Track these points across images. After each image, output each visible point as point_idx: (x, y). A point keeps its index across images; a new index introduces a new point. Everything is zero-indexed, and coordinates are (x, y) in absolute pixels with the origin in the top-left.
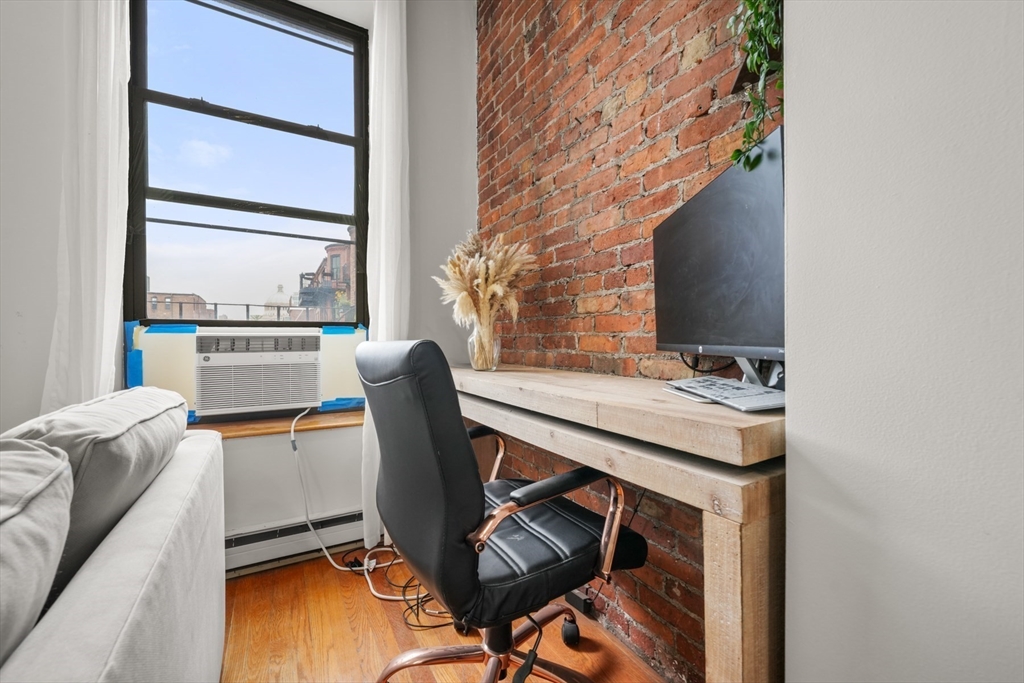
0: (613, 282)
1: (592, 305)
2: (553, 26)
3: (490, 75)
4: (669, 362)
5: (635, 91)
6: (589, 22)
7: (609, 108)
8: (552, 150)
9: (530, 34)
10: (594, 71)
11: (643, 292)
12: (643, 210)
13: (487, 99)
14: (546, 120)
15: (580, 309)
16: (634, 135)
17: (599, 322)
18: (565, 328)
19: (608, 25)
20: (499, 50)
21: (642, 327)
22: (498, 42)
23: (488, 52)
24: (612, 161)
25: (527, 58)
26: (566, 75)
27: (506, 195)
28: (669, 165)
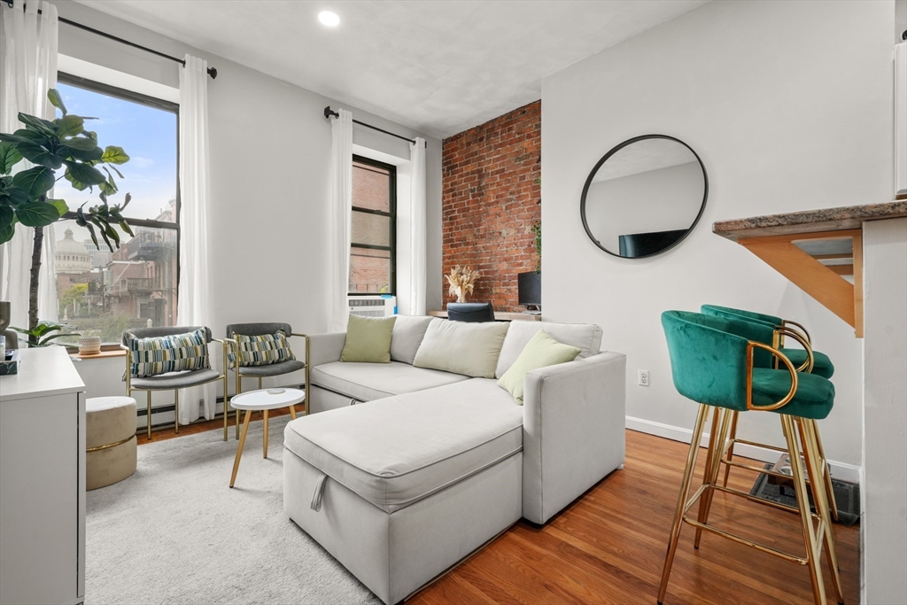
0: (505, 284)
1: (498, 291)
2: (482, 194)
3: (451, 193)
4: (522, 307)
5: (512, 232)
6: (497, 202)
7: (504, 233)
8: (483, 236)
9: (472, 191)
10: (499, 219)
11: (515, 288)
12: (514, 266)
13: (448, 202)
14: (480, 225)
15: (494, 292)
16: (511, 244)
17: (500, 296)
18: (488, 297)
19: (504, 208)
20: (456, 186)
21: (514, 298)
22: (455, 183)
23: (449, 183)
24: (505, 249)
25: (471, 199)
26: (488, 215)
27: (460, 245)
28: (522, 256)
